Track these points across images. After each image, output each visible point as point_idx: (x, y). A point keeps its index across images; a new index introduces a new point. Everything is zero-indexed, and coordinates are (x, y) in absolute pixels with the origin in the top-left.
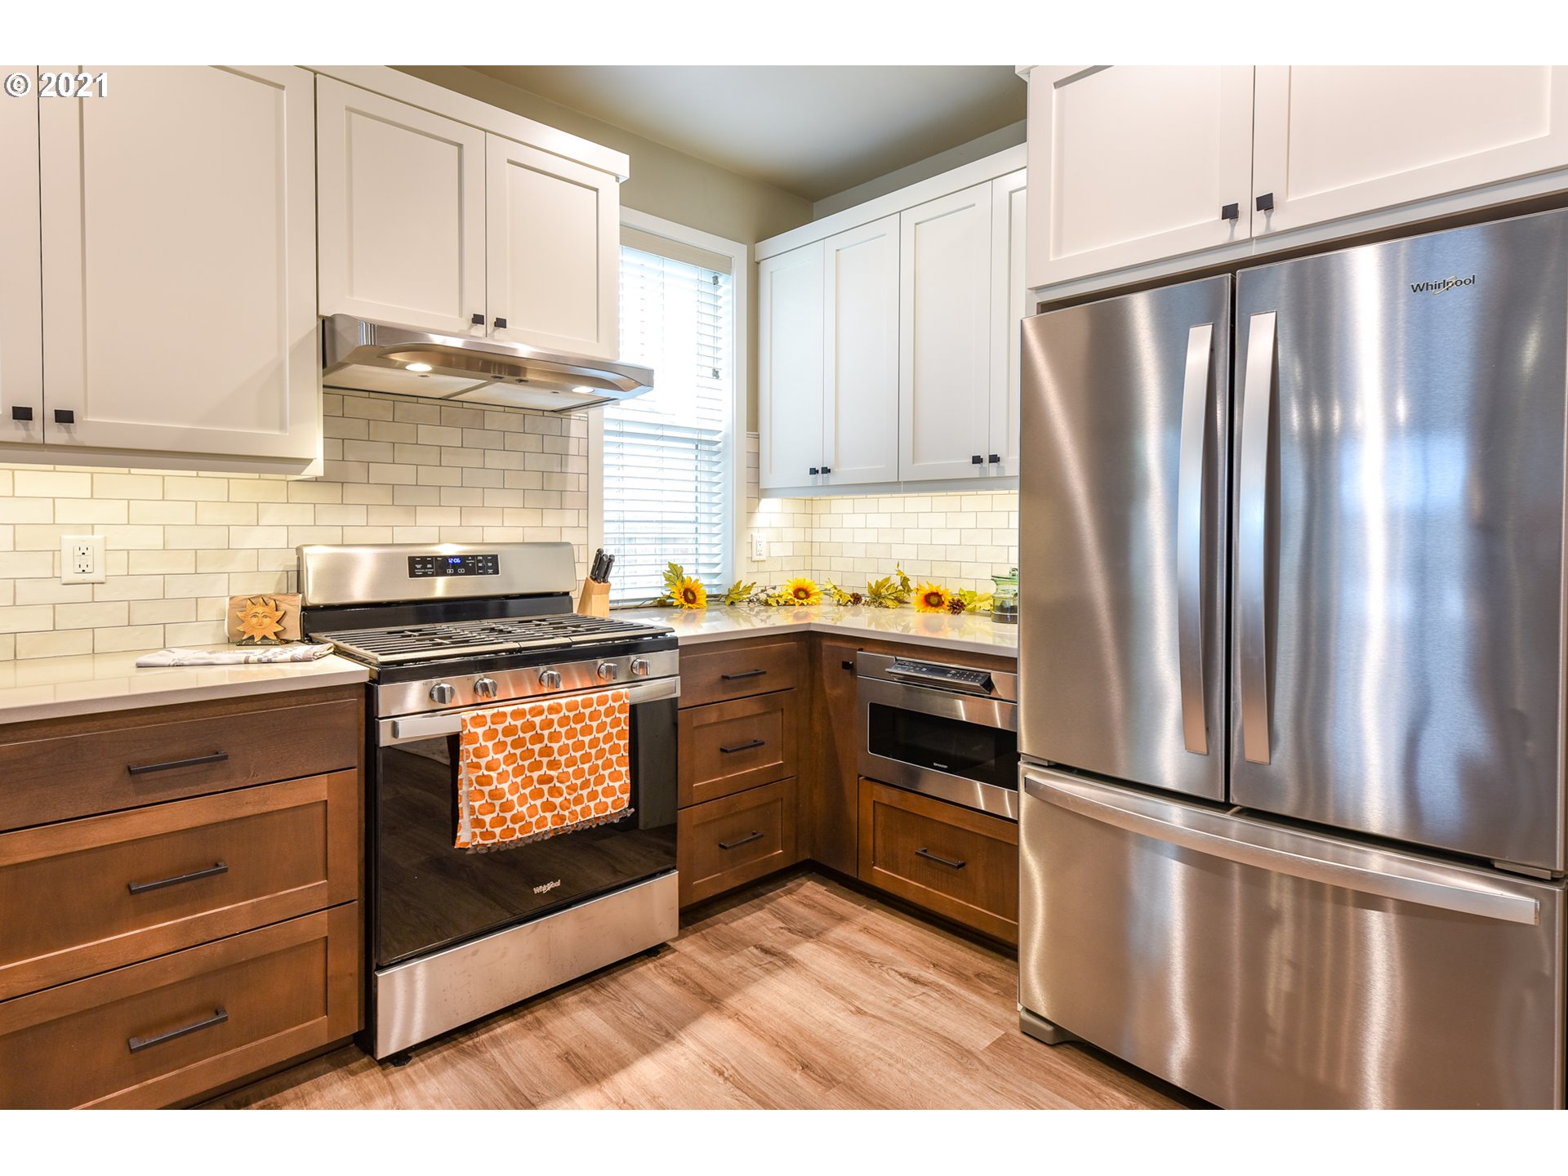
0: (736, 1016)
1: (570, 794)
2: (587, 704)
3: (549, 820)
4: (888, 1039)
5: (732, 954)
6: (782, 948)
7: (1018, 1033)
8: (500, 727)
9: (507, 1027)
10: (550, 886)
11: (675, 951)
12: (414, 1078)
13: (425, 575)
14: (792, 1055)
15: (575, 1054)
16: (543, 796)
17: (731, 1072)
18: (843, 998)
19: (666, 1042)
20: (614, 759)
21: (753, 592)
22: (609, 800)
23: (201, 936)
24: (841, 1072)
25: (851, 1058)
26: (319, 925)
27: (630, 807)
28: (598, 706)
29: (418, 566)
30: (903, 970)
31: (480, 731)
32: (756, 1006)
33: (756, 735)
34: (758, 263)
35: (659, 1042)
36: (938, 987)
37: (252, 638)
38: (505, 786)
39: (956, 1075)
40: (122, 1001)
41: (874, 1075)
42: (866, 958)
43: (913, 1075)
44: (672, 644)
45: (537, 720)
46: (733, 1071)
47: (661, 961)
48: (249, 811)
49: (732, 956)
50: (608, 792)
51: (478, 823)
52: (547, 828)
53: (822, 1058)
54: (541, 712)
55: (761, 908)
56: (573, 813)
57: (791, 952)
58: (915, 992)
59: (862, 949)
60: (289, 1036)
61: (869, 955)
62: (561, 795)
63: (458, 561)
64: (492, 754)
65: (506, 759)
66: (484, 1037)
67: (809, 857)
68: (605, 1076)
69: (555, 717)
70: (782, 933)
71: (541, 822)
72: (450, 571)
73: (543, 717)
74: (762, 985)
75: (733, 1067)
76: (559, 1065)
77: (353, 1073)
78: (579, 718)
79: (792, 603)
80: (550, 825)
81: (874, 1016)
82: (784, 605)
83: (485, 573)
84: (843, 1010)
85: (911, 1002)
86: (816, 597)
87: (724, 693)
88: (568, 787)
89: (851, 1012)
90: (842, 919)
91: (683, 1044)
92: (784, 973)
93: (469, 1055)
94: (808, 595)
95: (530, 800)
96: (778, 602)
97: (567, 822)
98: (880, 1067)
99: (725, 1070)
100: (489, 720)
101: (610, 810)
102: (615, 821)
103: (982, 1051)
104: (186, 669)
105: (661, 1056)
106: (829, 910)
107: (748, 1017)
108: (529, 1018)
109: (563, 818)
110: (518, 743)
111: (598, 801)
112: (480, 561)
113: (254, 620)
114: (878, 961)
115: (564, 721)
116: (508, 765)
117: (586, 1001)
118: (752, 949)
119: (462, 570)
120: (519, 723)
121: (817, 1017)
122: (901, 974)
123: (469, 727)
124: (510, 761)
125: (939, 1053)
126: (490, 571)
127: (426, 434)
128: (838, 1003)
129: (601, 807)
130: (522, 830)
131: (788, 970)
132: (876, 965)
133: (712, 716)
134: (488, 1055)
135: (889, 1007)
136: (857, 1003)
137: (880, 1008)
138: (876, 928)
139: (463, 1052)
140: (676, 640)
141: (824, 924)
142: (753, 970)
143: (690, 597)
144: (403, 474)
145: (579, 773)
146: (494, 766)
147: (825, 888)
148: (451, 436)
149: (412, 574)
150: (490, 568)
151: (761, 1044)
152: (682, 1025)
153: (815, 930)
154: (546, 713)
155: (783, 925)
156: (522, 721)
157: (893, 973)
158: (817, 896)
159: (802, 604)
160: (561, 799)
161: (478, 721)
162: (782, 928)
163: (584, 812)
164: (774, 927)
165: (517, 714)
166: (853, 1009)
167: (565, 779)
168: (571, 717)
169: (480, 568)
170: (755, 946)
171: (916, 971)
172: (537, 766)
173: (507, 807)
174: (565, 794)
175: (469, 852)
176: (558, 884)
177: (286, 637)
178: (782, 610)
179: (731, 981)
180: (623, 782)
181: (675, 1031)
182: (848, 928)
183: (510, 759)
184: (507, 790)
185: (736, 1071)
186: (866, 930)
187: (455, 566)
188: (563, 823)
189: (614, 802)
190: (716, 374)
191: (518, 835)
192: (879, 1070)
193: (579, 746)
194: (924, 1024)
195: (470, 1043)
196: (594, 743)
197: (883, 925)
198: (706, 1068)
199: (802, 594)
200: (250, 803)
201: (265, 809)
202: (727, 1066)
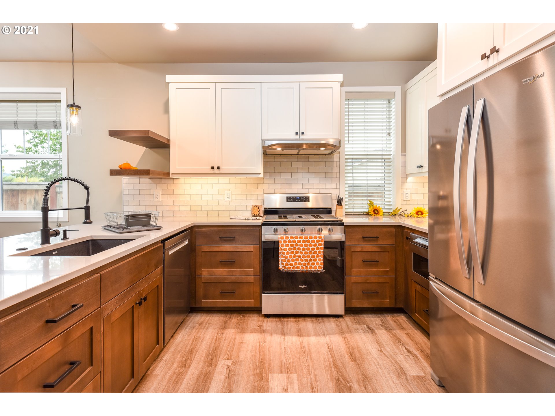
0: (345, 338)
1: (305, 262)
2: (311, 238)
3: (300, 267)
4: (382, 360)
5: (358, 325)
6: (374, 328)
7: (430, 378)
8: (287, 240)
9: (292, 319)
10: (304, 286)
11: (344, 319)
12: (268, 321)
13: (290, 201)
14: (350, 351)
15: (301, 330)
16: (299, 261)
17: (331, 348)
18: (379, 346)
19: (322, 336)
20: (320, 255)
21: (400, 211)
22: (317, 266)
23: (231, 274)
24: (360, 360)
25: (366, 359)
26: (251, 279)
27: (323, 270)
28: (314, 239)
29: (289, 199)
30: (408, 347)
31: (282, 240)
32: (352, 338)
33: (377, 259)
34: (406, 91)
35: (320, 335)
36: (415, 356)
37: (254, 215)
38: (288, 256)
39: (394, 376)
40: (220, 283)
41: (368, 365)
42: (398, 340)
43: (380, 370)
44: (342, 224)
45: (297, 240)
46: (332, 348)
47: (338, 320)
48: (239, 250)
49: (358, 326)
50: (317, 264)
51: (282, 264)
52: (299, 269)
53: (358, 355)
54: (298, 238)
55: (379, 317)
56: (307, 267)
57: (376, 331)
58: (405, 354)
59: (400, 338)
60: (247, 302)
61: (401, 340)
62: (303, 261)
63: (299, 198)
64: (285, 247)
65: (289, 249)
66: (286, 319)
67: (402, 307)
68: (303, 336)
69: (301, 240)
70: (378, 325)
71: (298, 267)
72: (297, 201)
73: (298, 239)
74: (359, 334)
75: (333, 347)
76: (296, 330)
77: (259, 316)
78: (309, 241)
79: (413, 216)
80: (300, 269)
81: (384, 354)
82: (410, 217)
83: (306, 201)
84: (376, 349)
85: (401, 356)
86: (425, 215)
87: (363, 242)
88: (305, 260)
89: (378, 350)
90: (403, 328)
91: (325, 337)
92: (368, 334)
93: (281, 322)
94: (422, 214)
95: (295, 261)
96: (408, 216)
97: (305, 269)
98: (372, 364)
99: (330, 346)
100: (285, 238)
101: (317, 269)
102: (319, 272)
103: (410, 376)
104: (237, 220)
105: (318, 338)
106: (401, 325)
107: (347, 339)
108: (298, 320)
109: (304, 268)
110: (292, 245)
111: (315, 266)
112: (304, 198)
113: (255, 211)
114: (402, 342)
115: (304, 241)
116: (289, 250)
117: (312, 321)
118: (365, 326)
119: (299, 201)
120: (292, 240)
121: (366, 347)
122: (406, 348)
123: (280, 239)
124: (290, 250)
125: (395, 369)
126: (307, 201)
127: (294, 164)
128: (377, 346)
129: (315, 268)
130: (293, 268)
131: (371, 335)
132: (400, 343)
133: (359, 249)
134: (284, 323)
135: (392, 354)
136: (382, 349)
137: (389, 353)
138: (412, 335)
139: (280, 320)
140: (343, 223)
141: (395, 328)
142: (360, 330)
143: (376, 212)
144: (288, 175)
145: (309, 257)
146: (285, 250)
147: (406, 319)
148: (300, 164)
149: (287, 201)
150: (307, 200)
151: (345, 346)
152: (329, 334)
153: (390, 328)
154: (299, 238)
155: (381, 323)
156: (293, 240)
157: (403, 347)
158: (401, 321)
159: (418, 217)
160: (303, 262)
161: (282, 238)
162: (380, 324)
163: (311, 267)
164: (378, 323)
165: (292, 238)
166: (380, 349)
167: (304, 257)
168: (306, 241)
169: (304, 200)
170: (367, 326)
171: (412, 349)
172: (297, 252)
173: (289, 261)
174: (304, 261)
175: (281, 271)
176: (306, 286)
177: (260, 215)
178: (410, 219)
179: (351, 330)
180: (321, 262)
181: (326, 335)
182: (402, 332)
183: (290, 249)
184: (288, 257)
185: (333, 348)
186: (408, 334)
187: (298, 199)
188: (303, 269)
189: (319, 267)
190: (389, 134)
191: (292, 269)
192: (371, 365)
193: (308, 249)
194: (399, 362)
195: (283, 319)
196: (313, 249)
197: (416, 335)
198: (326, 345)
199: (420, 213)
200: (240, 248)
201: (242, 250)
202: (332, 346)
